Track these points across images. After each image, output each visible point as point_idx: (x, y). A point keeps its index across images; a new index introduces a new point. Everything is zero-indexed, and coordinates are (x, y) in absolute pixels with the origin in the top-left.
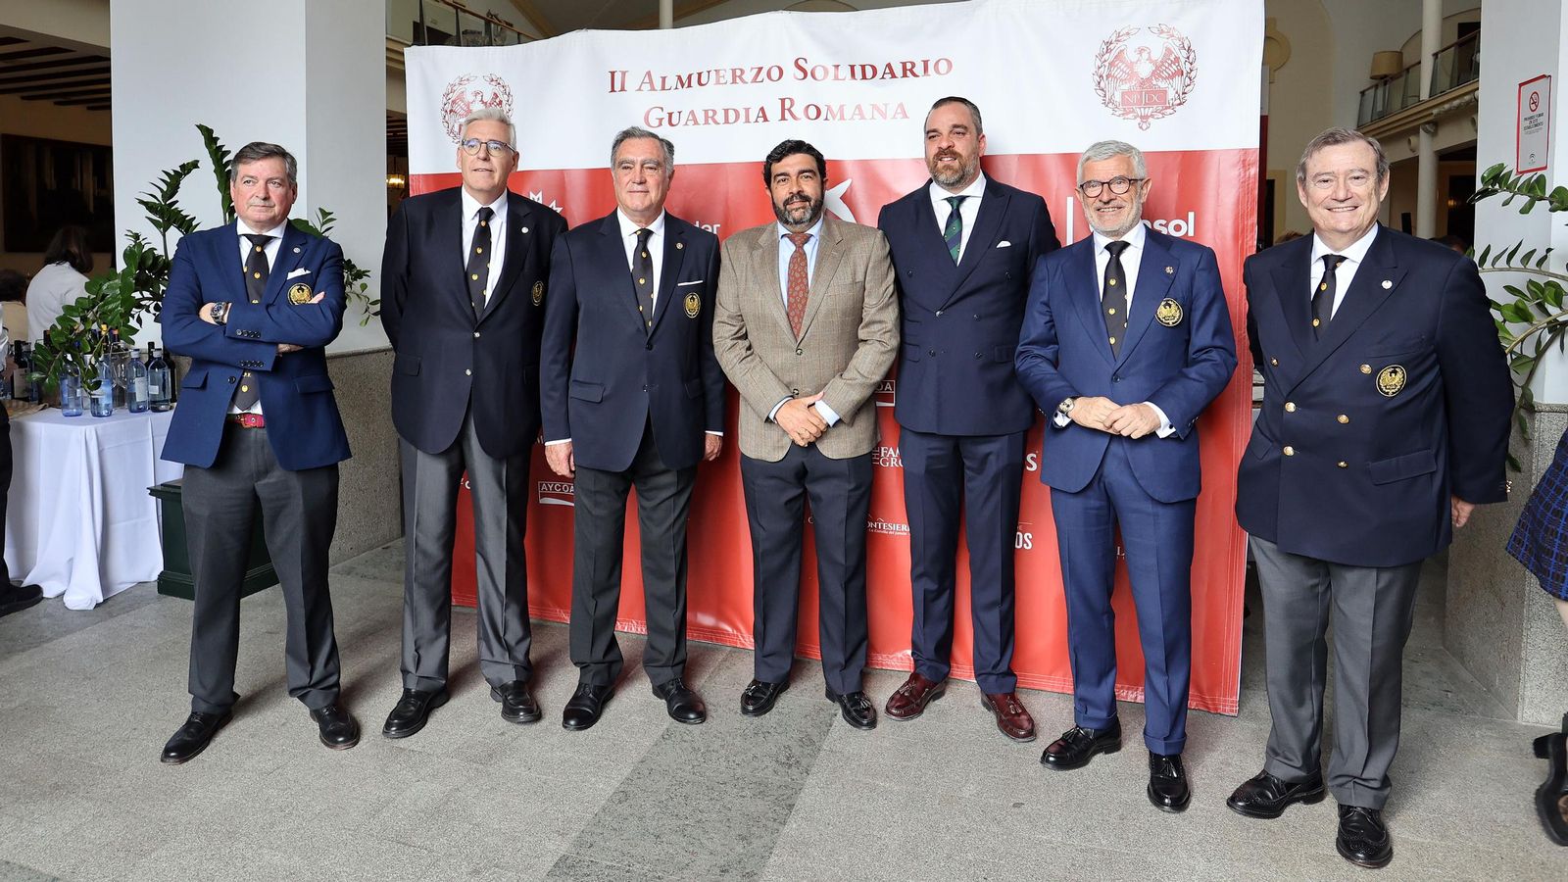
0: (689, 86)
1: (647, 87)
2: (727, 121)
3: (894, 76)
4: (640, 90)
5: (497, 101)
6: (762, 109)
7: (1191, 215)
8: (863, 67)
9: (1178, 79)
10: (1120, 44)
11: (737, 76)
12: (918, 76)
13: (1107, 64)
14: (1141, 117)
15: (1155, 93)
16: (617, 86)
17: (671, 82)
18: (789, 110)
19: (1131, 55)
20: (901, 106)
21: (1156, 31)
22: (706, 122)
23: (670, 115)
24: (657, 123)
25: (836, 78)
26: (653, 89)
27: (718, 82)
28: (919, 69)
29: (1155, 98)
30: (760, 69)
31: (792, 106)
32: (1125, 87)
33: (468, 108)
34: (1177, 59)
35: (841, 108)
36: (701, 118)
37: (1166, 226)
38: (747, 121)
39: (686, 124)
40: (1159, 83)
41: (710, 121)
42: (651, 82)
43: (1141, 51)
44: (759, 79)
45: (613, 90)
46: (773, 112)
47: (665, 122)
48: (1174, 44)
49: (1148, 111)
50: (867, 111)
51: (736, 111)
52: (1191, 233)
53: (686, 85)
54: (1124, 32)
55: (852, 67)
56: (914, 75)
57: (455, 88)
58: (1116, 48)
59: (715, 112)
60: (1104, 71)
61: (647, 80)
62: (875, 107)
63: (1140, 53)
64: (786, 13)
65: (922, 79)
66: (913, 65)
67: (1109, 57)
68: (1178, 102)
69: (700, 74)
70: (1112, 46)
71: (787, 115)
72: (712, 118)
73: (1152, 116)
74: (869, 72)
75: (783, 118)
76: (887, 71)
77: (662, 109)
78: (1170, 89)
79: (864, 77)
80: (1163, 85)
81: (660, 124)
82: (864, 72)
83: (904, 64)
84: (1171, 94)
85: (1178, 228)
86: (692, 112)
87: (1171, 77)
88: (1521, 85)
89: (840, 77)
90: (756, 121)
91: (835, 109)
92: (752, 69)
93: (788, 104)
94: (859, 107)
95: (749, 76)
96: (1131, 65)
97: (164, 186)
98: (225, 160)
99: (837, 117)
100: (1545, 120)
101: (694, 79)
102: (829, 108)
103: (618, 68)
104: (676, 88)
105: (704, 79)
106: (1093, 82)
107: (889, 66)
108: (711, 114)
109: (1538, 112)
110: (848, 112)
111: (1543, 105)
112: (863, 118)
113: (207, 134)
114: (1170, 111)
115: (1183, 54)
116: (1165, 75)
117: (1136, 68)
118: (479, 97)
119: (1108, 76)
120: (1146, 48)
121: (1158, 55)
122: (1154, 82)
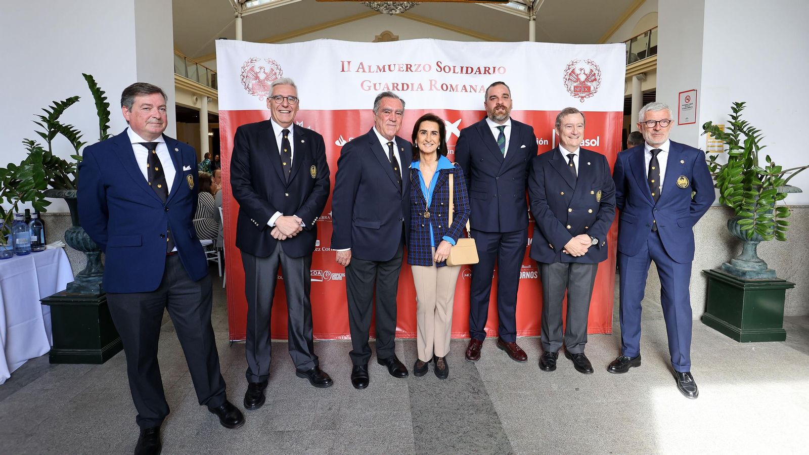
0: (384, 71)
1: (361, 70)
2: (403, 89)
3: (480, 73)
4: (358, 71)
5: (274, 72)
6: (420, 84)
7: (598, 138)
8: (467, 68)
9: (594, 82)
10: (573, 66)
11: (408, 68)
13: (568, 74)
14: (581, 97)
15: (586, 87)
16: (346, 69)
17: (374, 68)
19: (577, 72)
21: (586, 62)
23: (375, 85)
24: (368, 88)
25: (454, 72)
26: (364, 71)
27: (399, 70)
28: (491, 71)
29: (586, 89)
30: (420, 65)
31: (436, 83)
32: (575, 84)
33: (256, 75)
34: (595, 74)
35: (457, 86)
37: (589, 142)
38: (412, 90)
40: (588, 84)
42: (363, 68)
43: (581, 70)
44: (419, 70)
45: (343, 70)
46: (426, 86)
47: (372, 88)
48: (593, 68)
49: (583, 95)
50: (468, 88)
51: (407, 84)
52: (598, 145)
53: (382, 70)
54: (575, 61)
55: (462, 68)
56: (490, 74)
57: (249, 64)
58: (572, 68)
59: (397, 85)
60: (567, 77)
61: (361, 67)
62: (471, 86)
64: (432, 40)
65: (492, 75)
66: (489, 68)
67: (570, 71)
68: (594, 91)
69: (389, 66)
70: (570, 67)
71: (433, 86)
72: (396, 87)
73: (585, 97)
74: (470, 70)
75: (431, 89)
76: (478, 70)
77: (370, 82)
78: (592, 86)
79: (467, 73)
80: (589, 84)
81: (370, 89)
82: (468, 70)
83: (485, 68)
84: (592, 88)
85: (593, 143)
86: (387, 84)
87: (592, 81)
88: (680, 93)
89: (456, 72)
90: (417, 90)
91: (454, 87)
92: (415, 65)
93: (433, 83)
94: (464, 86)
95: (413, 68)
96: (577, 75)
97: (52, 111)
98: (102, 96)
99: (455, 90)
100: (694, 105)
101: (387, 68)
102: (451, 86)
103: (346, 60)
104: (377, 72)
105: (392, 68)
106: (563, 81)
107: (479, 68)
108: (395, 85)
109: (689, 103)
110: (460, 88)
111: (692, 100)
112: (466, 91)
113: (90, 79)
114: (591, 95)
115: (596, 72)
116: (590, 80)
117: (579, 77)
118: (262, 70)
119: (569, 79)
120: (583, 68)
121: (587, 72)
122: (586, 83)
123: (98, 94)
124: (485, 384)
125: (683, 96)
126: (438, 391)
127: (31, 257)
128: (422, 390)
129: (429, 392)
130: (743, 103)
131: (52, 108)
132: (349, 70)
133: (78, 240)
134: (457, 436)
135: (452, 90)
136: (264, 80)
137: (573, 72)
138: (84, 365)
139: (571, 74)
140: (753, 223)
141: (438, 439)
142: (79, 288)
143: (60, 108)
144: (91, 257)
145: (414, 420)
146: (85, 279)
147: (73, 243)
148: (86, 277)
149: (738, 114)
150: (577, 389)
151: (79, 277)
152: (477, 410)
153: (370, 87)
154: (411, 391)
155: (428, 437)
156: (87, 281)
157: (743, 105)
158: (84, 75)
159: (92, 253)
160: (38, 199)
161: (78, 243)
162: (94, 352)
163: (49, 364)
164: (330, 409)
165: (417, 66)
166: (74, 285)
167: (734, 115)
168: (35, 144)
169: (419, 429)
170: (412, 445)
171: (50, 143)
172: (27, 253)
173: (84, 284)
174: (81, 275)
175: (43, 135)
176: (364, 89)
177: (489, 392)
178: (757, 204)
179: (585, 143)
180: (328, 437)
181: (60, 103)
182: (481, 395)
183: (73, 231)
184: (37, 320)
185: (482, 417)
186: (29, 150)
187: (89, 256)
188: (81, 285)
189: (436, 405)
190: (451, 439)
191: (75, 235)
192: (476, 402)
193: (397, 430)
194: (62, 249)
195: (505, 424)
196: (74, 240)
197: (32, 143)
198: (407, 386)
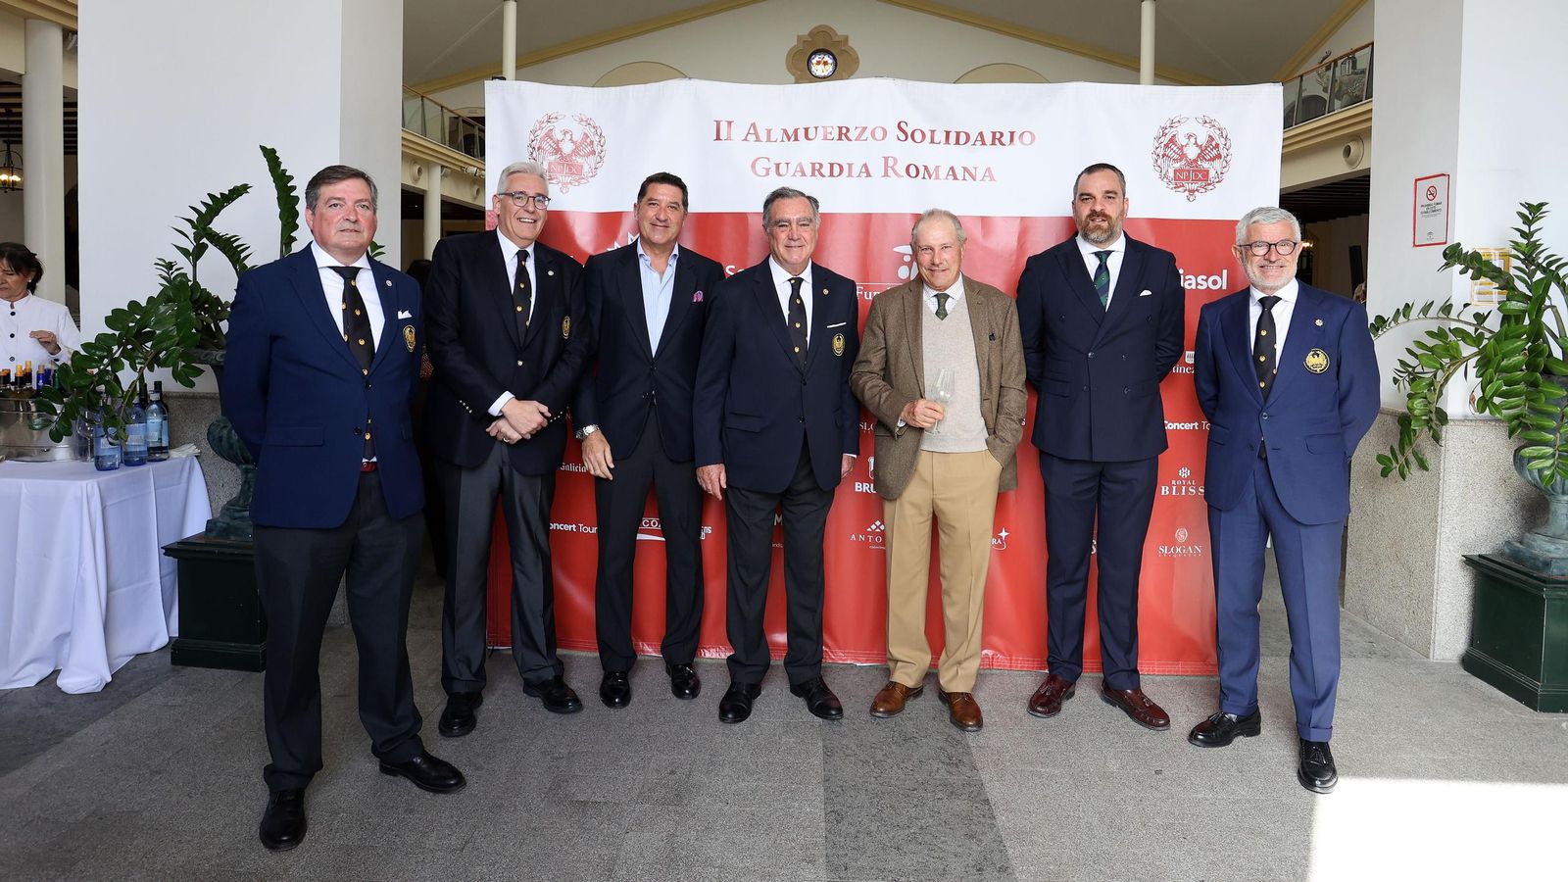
0: (796, 139)
1: (752, 138)
2: (832, 175)
3: (984, 143)
4: (746, 139)
5: (588, 141)
6: (865, 165)
7: (1225, 272)
8: (958, 134)
9: (1217, 161)
10: (1173, 129)
11: (843, 134)
12: (1004, 145)
13: (1162, 145)
15: (1200, 171)
16: (723, 135)
17: (777, 134)
18: (892, 168)
19: (1181, 140)
20: (988, 169)
21: (1201, 121)
22: (813, 175)
23: (778, 166)
24: (764, 172)
25: (932, 142)
26: (758, 140)
27: (825, 138)
28: (1006, 139)
29: (1200, 176)
30: (865, 129)
31: (895, 164)
32: (1177, 165)
33: (558, 146)
34: (1217, 145)
35: (937, 168)
36: (808, 170)
37: (1206, 280)
38: (850, 175)
39: (794, 175)
40: (1203, 164)
41: (817, 173)
42: (756, 134)
43: (1189, 136)
44: (863, 137)
45: (718, 138)
46: (877, 169)
47: (773, 170)
48: (1215, 134)
49: (1194, 187)
50: (960, 173)
51: (841, 166)
53: (793, 138)
54: (1177, 119)
55: (948, 133)
56: (1002, 145)
57: (544, 125)
58: (1170, 132)
59: (821, 166)
60: (1161, 151)
61: (752, 131)
62: (965, 169)
63: (1189, 138)
65: (1008, 148)
66: (1002, 134)
67: (1165, 140)
68: (1217, 180)
69: (806, 130)
70: (1166, 131)
71: (890, 171)
72: (819, 171)
73: (1197, 190)
74: (963, 138)
75: (886, 174)
76: (979, 139)
77: (768, 159)
78: (1212, 168)
79: (957, 142)
80: (1206, 165)
81: (768, 174)
82: (958, 138)
83: (994, 134)
84: (1212, 174)
85: (1215, 282)
86: (800, 165)
87: (1213, 159)
88: (1416, 180)
89: (936, 141)
90: (859, 176)
91: (931, 170)
92: (856, 128)
93: (891, 162)
94: (952, 169)
95: (852, 135)
96: (1181, 148)
97: (203, 209)
98: (289, 185)
99: (933, 177)
100: (1443, 207)
101: (801, 133)
102: (926, 168)
103: (724, 118)
104: (782, 141)
105: (811, 134)
106: (1150, 159)
107: (981, 134)
108: (817, 167)
109: (1436, 201)
110: (943, 172)
111: (1441, 197)
112: (956, 178)
113: (271, 156)
114: (1210, 187)
115: (1221, 142)
116: (1208, 157)
117: (1185, 150)
118: (568, 136)
119: (1164, 155)
120: (1192, 134)
121: (1202, 141)
122: (1199, 163)
123: (282, 180)
124: (974, 751)
125: (1423, 186)
126: (879, 756)
127: (149, 471)
128: (849, 752)
129: (862, 757)
130: (1541, 205)
131: (205, 204)
132: (729, 138)
133: (232, 441)
134: (907, 832)
135: (927, 176)
136: (570, 155)
137: (1172, 140)
138: (229, 671)
139: (1168, 145)
140: (1553, 455)
141: (869, 834)
142: (227, 531)
143: (218, 203)
144: (250, 475)
145: (828, 801)
146: (237, 515)
147: (221, 447)
148: (241, 511)
149: (1533, 228)
150: (1158, 772)
151: (228, 510)
152: (952, 793)
153: (768, 170)
154: (828, 753)
155: (852, 830)
156: (240, 518)
157: (1544, 209)
158: (263, 148)
159: (250, 466)
160: (183, 364)
161: (231, 446)
162: (248, 648)
163: (170, 665)
164: (673, 772)
165: (859, 130)
166: (219, 524)
167: (1525, 228)
168: (174, 268)
169: (835, 816)
170: (821, 840)
171: (195, 266)
172: (141, 462)
173: (237, 523)
174: (230, 507)
175: (185, 252)
176: (756, 174)
177: (979, 765)
178: (1563, 416)
179: (1197, 284)
180: (667, 816)
181: (219, 196)
182: (962, 769)
183: (222, 425)
184: (150, 584)
185: (961, 805)
186: (164, 278)
187: (246, 472)
188: (231, 524)
189: (873, 779)
190: (894, 837)
191: (225, 432)
192: (952, 779)
193: (796, 814)
194: (196, 460)
195: (1001, 820)
196: (224, 442)
197: (169, 266)
198: (820, 744)
